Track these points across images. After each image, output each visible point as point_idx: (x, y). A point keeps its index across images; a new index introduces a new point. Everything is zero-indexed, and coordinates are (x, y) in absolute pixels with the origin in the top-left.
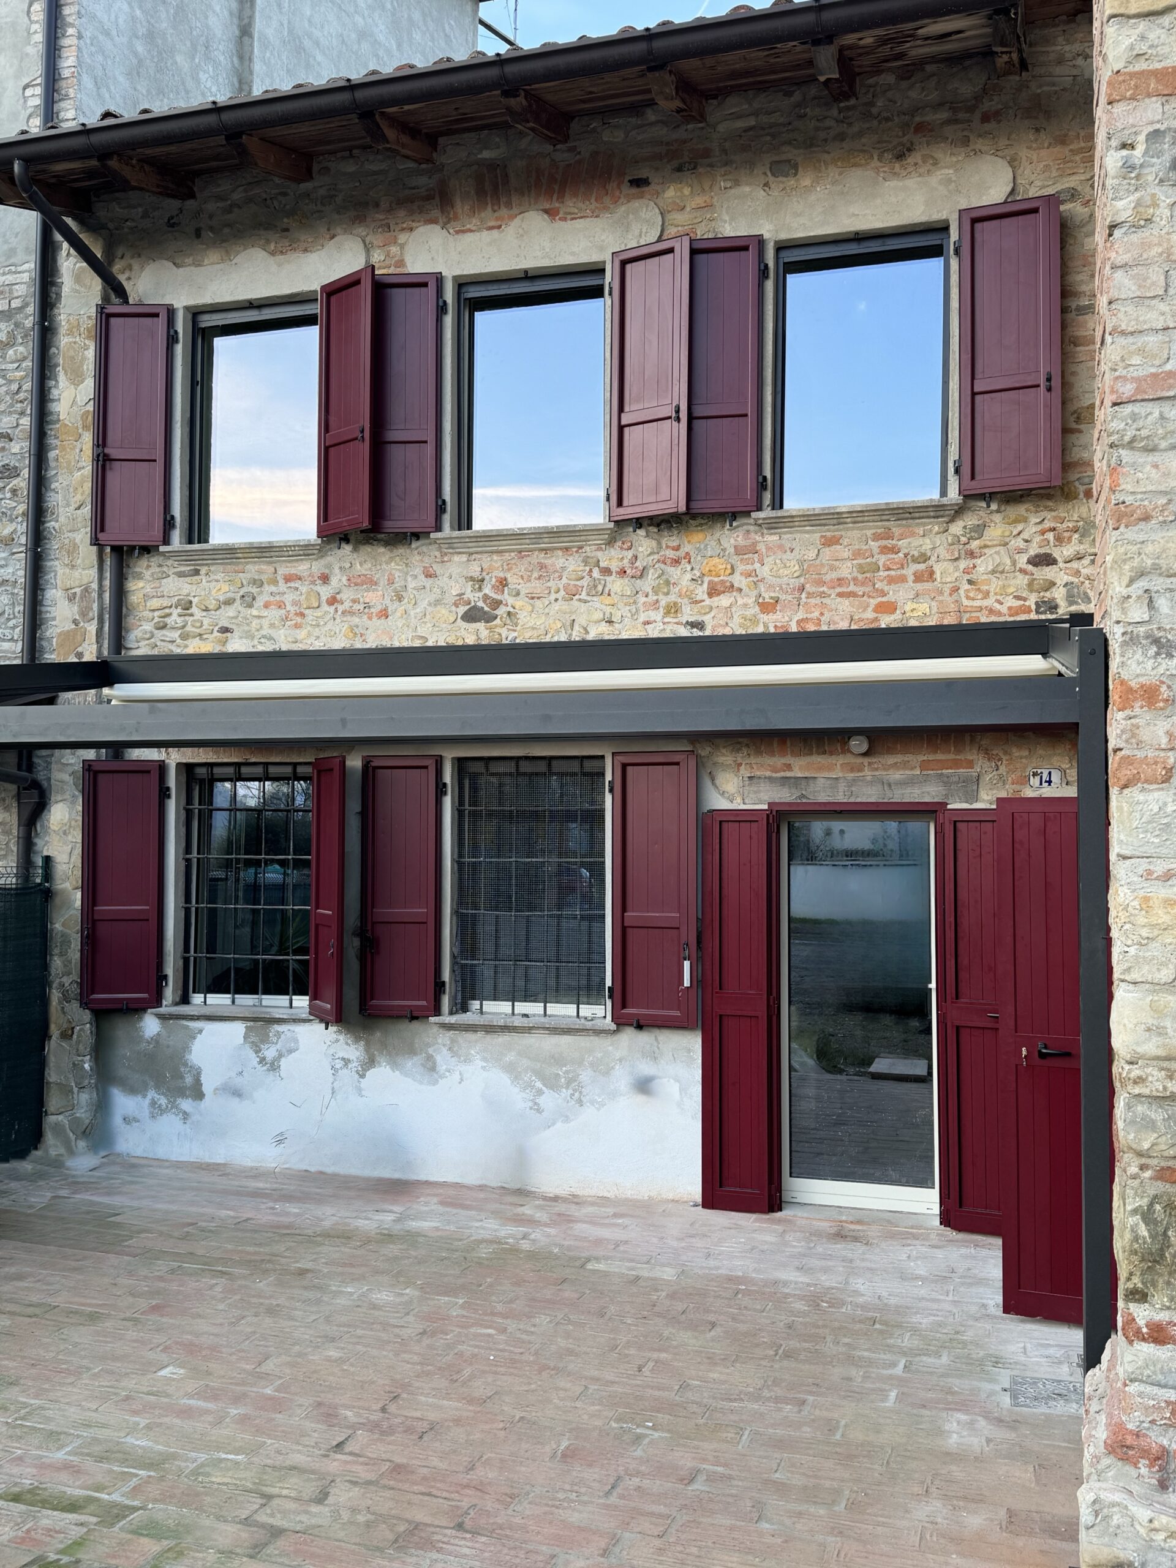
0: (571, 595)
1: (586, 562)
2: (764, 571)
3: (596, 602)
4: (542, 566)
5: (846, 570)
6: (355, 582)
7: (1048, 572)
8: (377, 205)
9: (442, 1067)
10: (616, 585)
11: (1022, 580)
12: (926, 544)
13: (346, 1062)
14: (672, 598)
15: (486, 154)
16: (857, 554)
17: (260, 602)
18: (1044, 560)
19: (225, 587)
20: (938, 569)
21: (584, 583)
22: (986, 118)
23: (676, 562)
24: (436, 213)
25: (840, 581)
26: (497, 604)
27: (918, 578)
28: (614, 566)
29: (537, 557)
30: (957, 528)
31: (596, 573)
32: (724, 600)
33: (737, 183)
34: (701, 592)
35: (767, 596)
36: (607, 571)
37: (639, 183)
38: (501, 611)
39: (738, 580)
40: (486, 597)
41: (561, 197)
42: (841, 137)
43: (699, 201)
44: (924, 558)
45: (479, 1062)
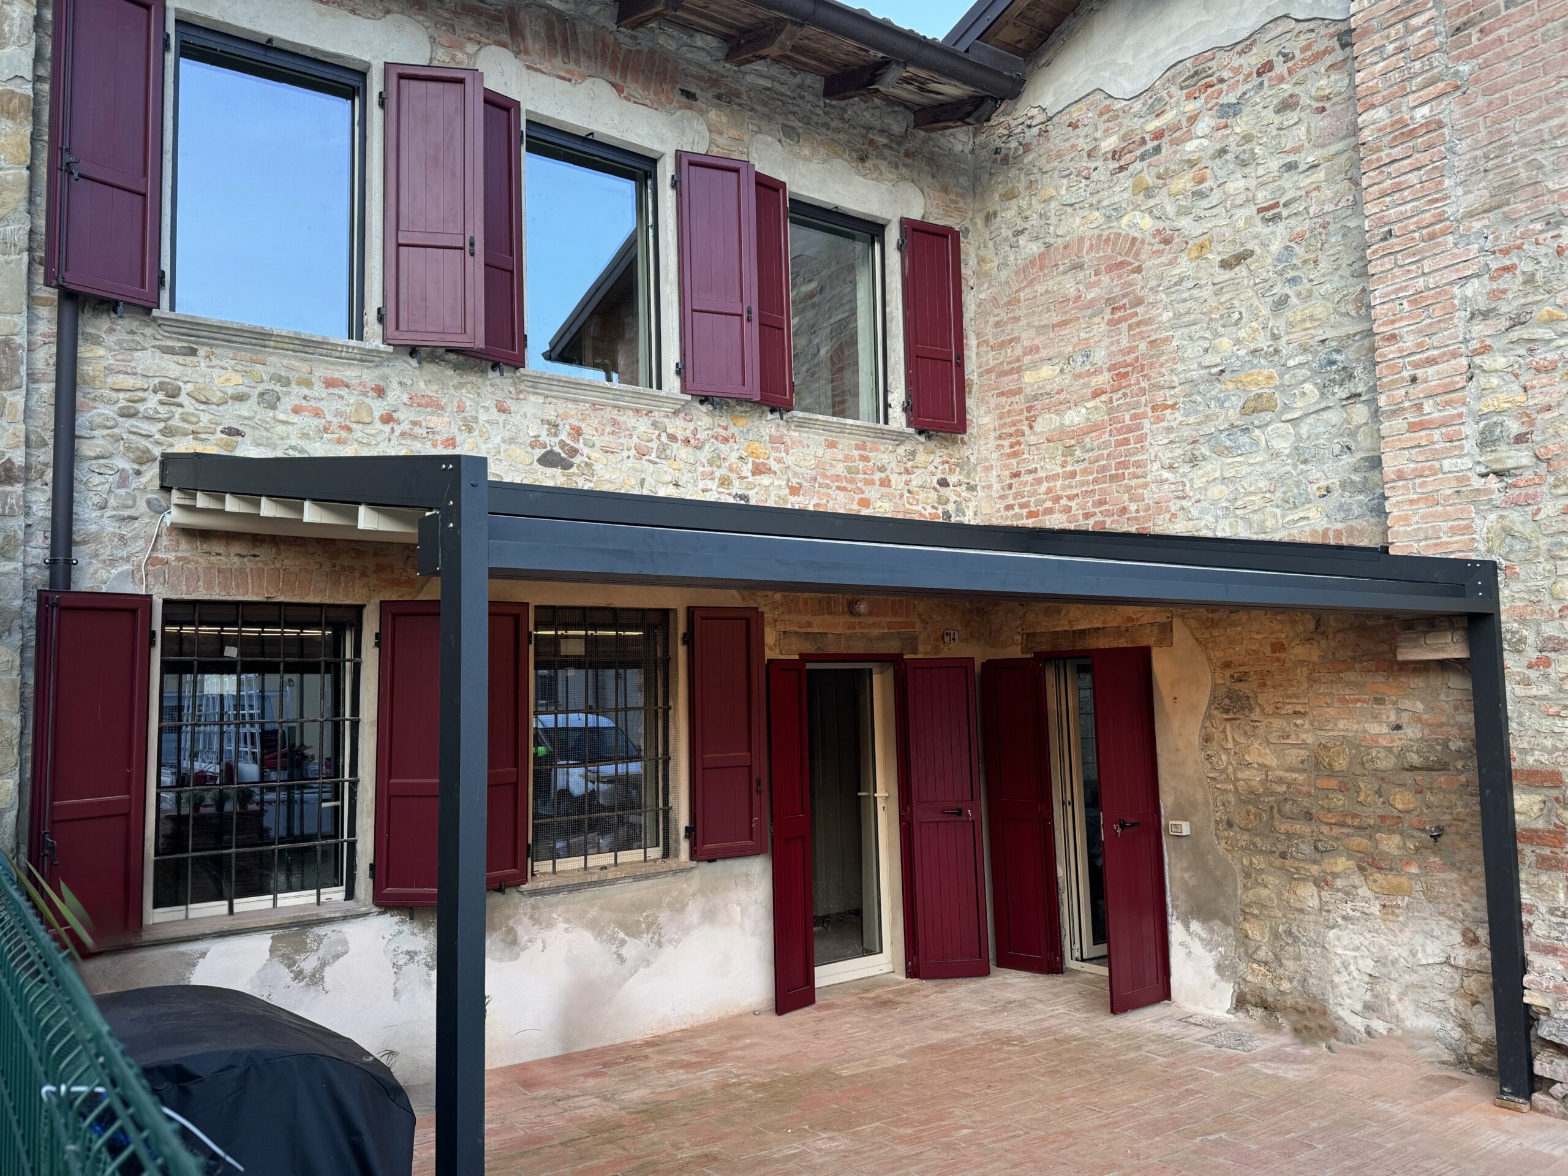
0: (642, 454)
1: (654, 424)
2: (789, 460)
3: (664, 465)
4: (615, 423)
5: (840, 469)
6: (418, 402)
7: (946, 492)
9: (523, 938)
10: (681, 452)
11: (933, 495)
12: (885, 459)
13: (412, 955)
14: (724, 471)
16: (847, 458)
17: (287, 403)
18: (943, 483)
19: (237, 378)
20: (894, 478)
21: (654, 445)
22: (908, 155)
23: (726, 440)
25: (837, 478)
26: (574, 452)
27: (882, 484)
28: (680, 435)
29: (609, 413)
30: (901, 450)
31: (664, 438)
32: (765, 480)
33: (761, 128)
34: (746, 469)
35: (794, 481)
36: (673, 438)
37: (690, 97)
38: (577, 460)
39: (775, 466)
40: (563, 445)
41: (626, 77)
43: (734, 133)
44: (882, 469)
45: (561, 925)
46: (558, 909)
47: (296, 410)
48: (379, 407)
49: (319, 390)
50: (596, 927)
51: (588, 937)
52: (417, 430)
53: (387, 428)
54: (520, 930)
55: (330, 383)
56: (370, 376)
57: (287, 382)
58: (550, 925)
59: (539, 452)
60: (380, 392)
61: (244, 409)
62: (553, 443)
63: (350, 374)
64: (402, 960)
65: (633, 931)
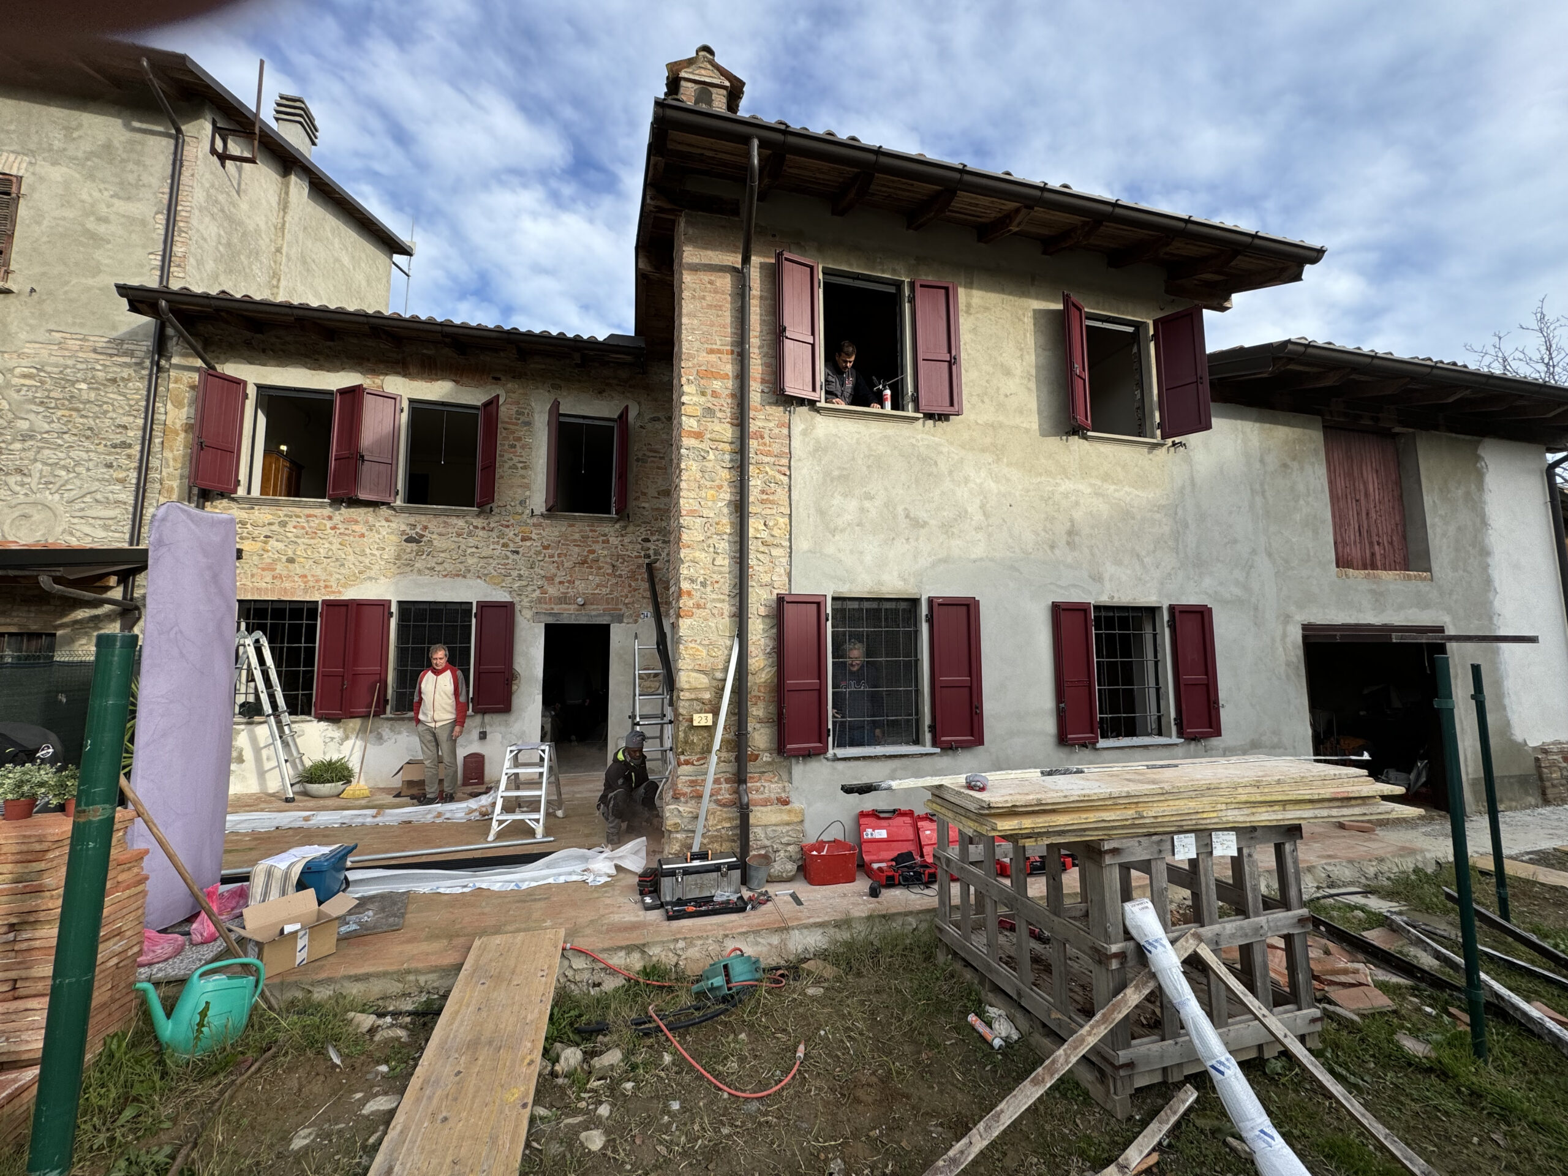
0: (459, 535)
1: (466, 522)
2: (544, 534)
3: (470, 540)
4: (445, 522)
5: (577, 536)
6: (347, 520)
7: (648, 545)
8: (368, 360)
9: (385, 737)
10: (481, 533)
11: (640, 546)
12: (607, 530)
13: (332, 739)
14: (505, 541)
15: (425, 351)
16: (581, 531)
17: (290, 525)
18: (647, 540)
19: (269, 517)
20: (611, 539)
21: (466, 531)
22: (630, 386)
23: (508, 526)
24: (400, 370)
25: (575, 540)
26: (423, 536)
27: (603, 542)
28: (480, 526)
29: (443, 519)
30: (618, 526)
31: (471, 527)
32: (528, 543)
33: (537, 388)
34: (518, 539)
35: (546, 543)
36: (476, 527)
37: (497, 379)
38: (425, 539)
39: (534, 536)
40: (417, 533)
41: (461, 376)
42: (580, 381)
43: (521, 391)
44: (605, 535)
45: (405, 734)
47: (294, 527)
48: (329, 524)
49: (304, 519)
52: (347, 532)
53: (333, 532)
54: (384, 734)
55: (308, 516)
56: (326, 512)
57: (291, 517)
58: (399, 733)
59: (404, 537)
60: (330, 518)
61: (272, 529)
62: (413, 533)
63: (317, 512)
64: (327, 740)
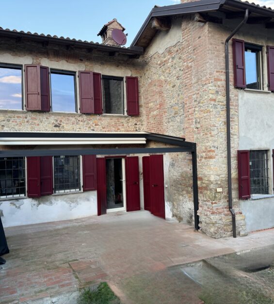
1: (76, 119)
7: (136, 126)
14: (89, 126)
16: (115, 121)
17: (11, 121)
19: (3, 118)
21: (75, 122)
23: (90, 120)
26: (60, 124)
29: (67, 117)
30: (126, 119)
33: (96, 64)
37: (81, 60)
44: (123, 123)
46: (59, 198)
47: (13, 122)
48: (26, 120)
49: (16, 118)
50: (66, 201)
51: (65, 203)
52: (32, 123)
53: (27, 123)
54: (52, 201)
55: (18, 117)
56: (24, 115)
57: (11, 118)
59: (54, 125)
60: (26, 118)
61: (4, 122)
62: (57, 123)
63: (21, 115)
64: (33, 205)
65: (73, 202)
